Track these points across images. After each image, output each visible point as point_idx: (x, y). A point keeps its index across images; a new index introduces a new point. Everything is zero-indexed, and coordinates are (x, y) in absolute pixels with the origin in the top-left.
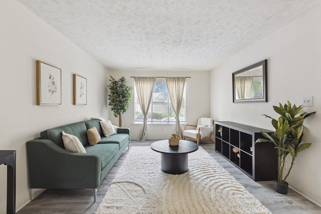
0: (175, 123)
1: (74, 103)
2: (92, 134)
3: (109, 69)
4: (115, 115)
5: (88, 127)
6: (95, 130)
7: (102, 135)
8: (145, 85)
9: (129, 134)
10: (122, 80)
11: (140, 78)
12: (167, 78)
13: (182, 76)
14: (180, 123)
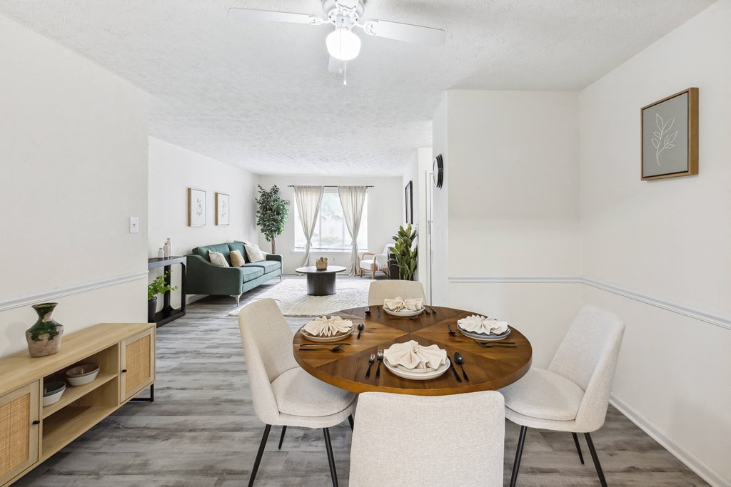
0: (351, 251)
1: (216, 224)
2: (235, 256)
3: (259, 176)
4: (268, 239)
5: (231, 249)
6: (238, 253)
7: (247, 260)
8: (309, 196)
9: (280, 261)
10: (275, 191)
11: (302, 187)
12: (339, 187)
13: (361, 185)
14: (359, 251)
